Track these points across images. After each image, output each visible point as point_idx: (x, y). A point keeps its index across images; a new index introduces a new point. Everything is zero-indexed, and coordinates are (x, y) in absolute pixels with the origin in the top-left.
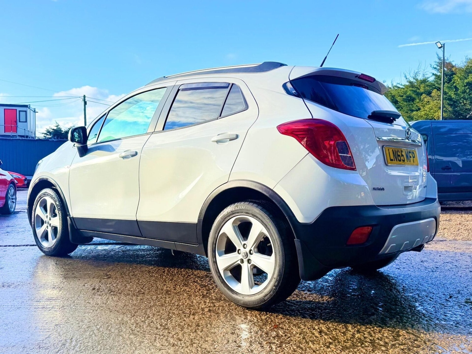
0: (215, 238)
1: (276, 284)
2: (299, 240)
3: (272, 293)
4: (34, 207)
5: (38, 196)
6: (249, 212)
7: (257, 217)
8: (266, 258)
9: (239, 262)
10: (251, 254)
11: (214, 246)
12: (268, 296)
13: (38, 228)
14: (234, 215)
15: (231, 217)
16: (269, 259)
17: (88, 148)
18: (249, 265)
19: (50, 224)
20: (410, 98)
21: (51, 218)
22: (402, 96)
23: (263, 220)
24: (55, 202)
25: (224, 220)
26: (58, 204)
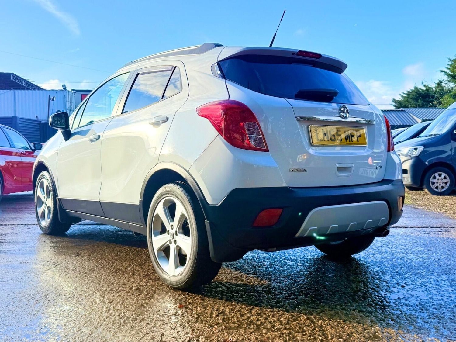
0: (151, 219)
1: (192, 264)
2: (208, 222)
3: (189, 273)
4: (36, 188)
5: (38, 179)
6: (173, 193)
7: (179, 199)
8: (186, 239)
9: (168, 243)
10: (176, 235)
11: (150, 226)
12: (187, 276)
13: (39, 208)
14: (163, 197)
15: (161, 198)
16: (188, 240)
17: (72, 133)
18: (175, 246)
19: (47, 204)
21: (47, 199)
23: (183, 202)
24: (49, 183)
25: (157, 202)
26: (51, 186)
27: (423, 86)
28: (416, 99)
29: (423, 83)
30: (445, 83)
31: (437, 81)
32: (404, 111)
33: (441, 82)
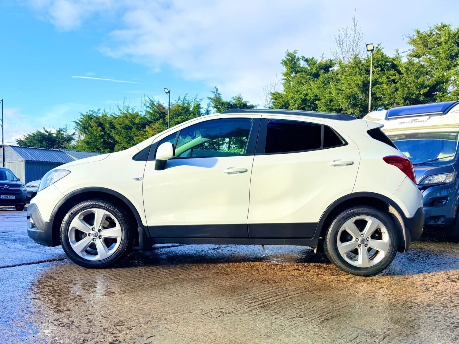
10: (368, 240)
14: (355, 216)
15: (352, 217)
18: (366, 248)
20: (128, 127)
22: (121, 124)
23: (381, 218)
25: (345, 219)
27: (44, 131)
28: (41, 141)
29: (44, 129)
30: (64, 132)
31: (58, 129)
32: (61, 151)
33: (61, 130)
